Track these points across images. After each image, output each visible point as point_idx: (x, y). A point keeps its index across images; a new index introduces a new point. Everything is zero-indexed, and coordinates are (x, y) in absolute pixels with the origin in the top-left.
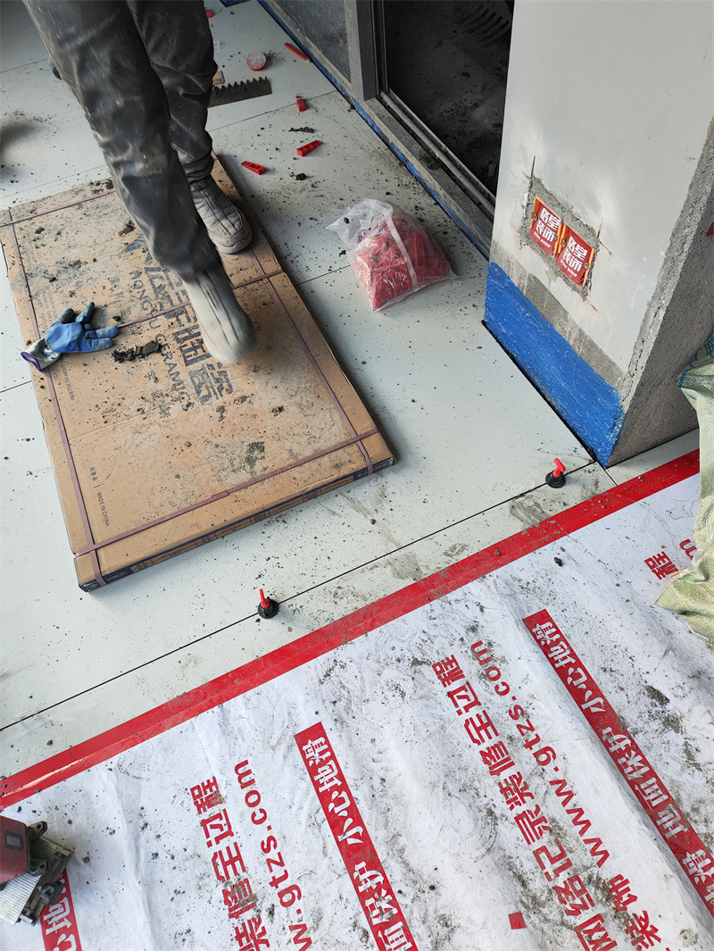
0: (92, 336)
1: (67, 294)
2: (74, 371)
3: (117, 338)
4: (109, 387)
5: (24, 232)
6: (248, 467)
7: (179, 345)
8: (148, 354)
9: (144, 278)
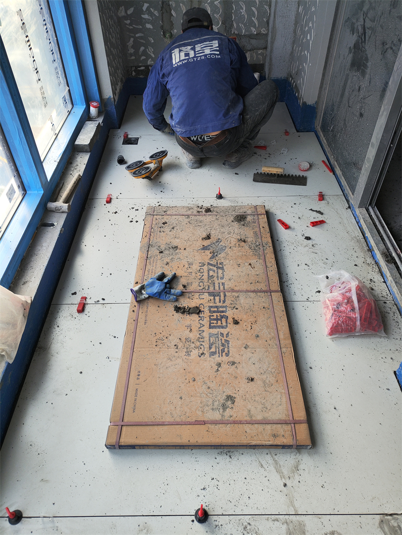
0: (168, 292)
1: (165, 263)
2: (152, 308)
3: (180, 297)
4: (165, 325)
5: (157, 221)
6: (221, 410)
7: (210, 314)
8: (192, 313)
9: (206, 268)
